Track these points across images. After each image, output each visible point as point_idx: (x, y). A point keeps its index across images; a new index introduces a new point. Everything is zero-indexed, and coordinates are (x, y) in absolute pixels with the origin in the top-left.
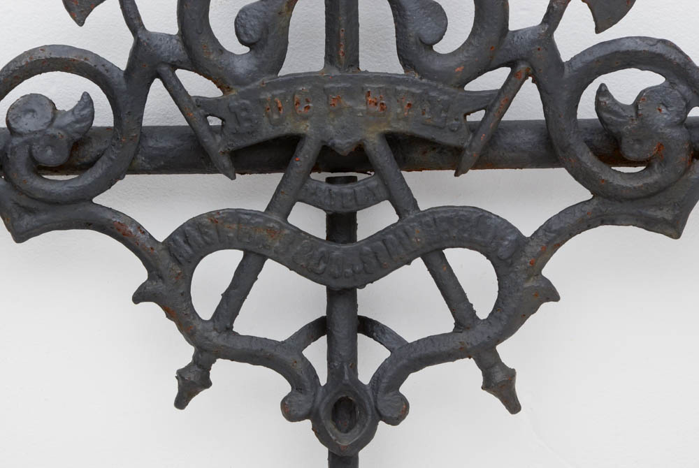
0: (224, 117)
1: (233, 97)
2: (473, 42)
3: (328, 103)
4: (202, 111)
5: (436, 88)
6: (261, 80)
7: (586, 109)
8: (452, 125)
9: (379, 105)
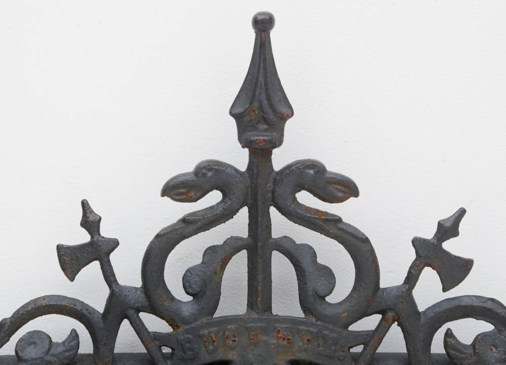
0: (173, 347)
1: (181, 333)
2: (354, 295)
3: (249, 337)
4: (157, 343)
5: (327, 328)
6: (201, 320)
7: (437, 346)
8: (340, 355)
9: (286, 340)
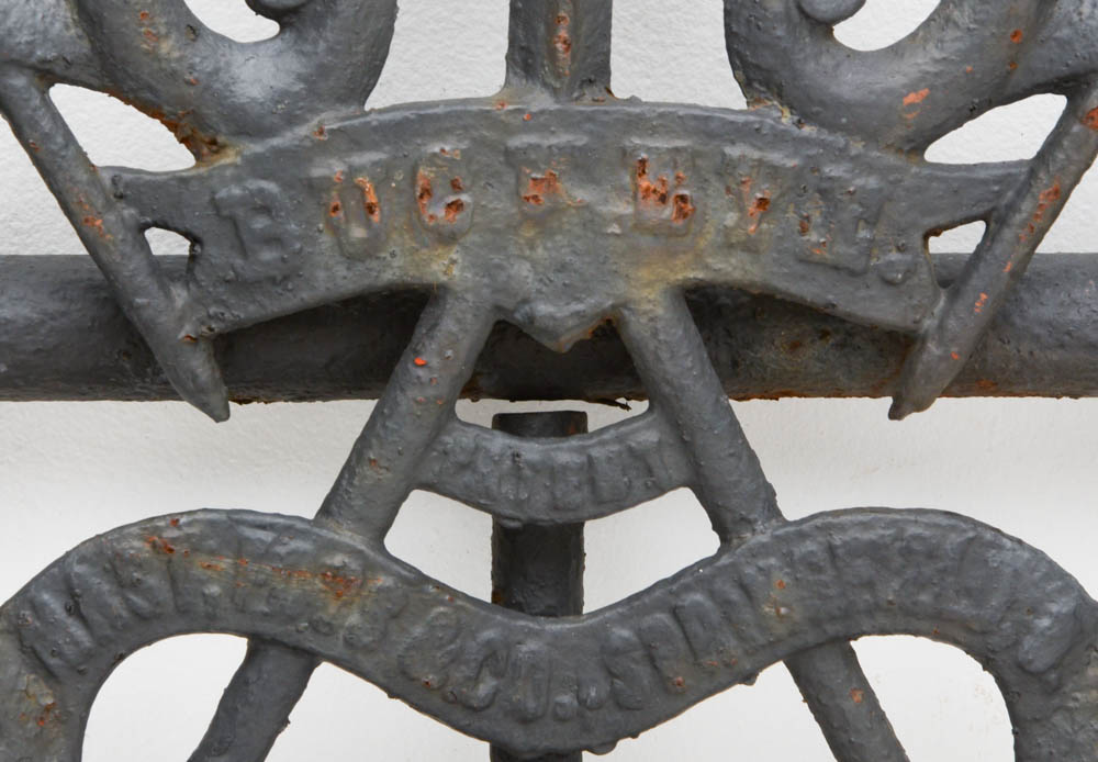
0: (197, 232)
1: (228, 173)
2: (956, 14)
3: (518, 193)
4: (129, 212)
5: (841, 154)
6: (316, 121)
8: (891, 263)
9: (671, 201)
